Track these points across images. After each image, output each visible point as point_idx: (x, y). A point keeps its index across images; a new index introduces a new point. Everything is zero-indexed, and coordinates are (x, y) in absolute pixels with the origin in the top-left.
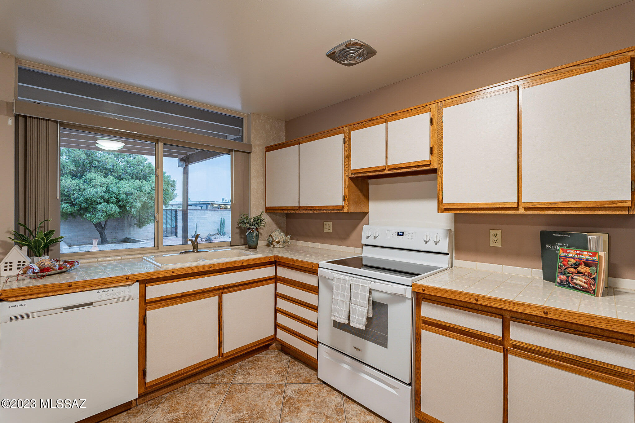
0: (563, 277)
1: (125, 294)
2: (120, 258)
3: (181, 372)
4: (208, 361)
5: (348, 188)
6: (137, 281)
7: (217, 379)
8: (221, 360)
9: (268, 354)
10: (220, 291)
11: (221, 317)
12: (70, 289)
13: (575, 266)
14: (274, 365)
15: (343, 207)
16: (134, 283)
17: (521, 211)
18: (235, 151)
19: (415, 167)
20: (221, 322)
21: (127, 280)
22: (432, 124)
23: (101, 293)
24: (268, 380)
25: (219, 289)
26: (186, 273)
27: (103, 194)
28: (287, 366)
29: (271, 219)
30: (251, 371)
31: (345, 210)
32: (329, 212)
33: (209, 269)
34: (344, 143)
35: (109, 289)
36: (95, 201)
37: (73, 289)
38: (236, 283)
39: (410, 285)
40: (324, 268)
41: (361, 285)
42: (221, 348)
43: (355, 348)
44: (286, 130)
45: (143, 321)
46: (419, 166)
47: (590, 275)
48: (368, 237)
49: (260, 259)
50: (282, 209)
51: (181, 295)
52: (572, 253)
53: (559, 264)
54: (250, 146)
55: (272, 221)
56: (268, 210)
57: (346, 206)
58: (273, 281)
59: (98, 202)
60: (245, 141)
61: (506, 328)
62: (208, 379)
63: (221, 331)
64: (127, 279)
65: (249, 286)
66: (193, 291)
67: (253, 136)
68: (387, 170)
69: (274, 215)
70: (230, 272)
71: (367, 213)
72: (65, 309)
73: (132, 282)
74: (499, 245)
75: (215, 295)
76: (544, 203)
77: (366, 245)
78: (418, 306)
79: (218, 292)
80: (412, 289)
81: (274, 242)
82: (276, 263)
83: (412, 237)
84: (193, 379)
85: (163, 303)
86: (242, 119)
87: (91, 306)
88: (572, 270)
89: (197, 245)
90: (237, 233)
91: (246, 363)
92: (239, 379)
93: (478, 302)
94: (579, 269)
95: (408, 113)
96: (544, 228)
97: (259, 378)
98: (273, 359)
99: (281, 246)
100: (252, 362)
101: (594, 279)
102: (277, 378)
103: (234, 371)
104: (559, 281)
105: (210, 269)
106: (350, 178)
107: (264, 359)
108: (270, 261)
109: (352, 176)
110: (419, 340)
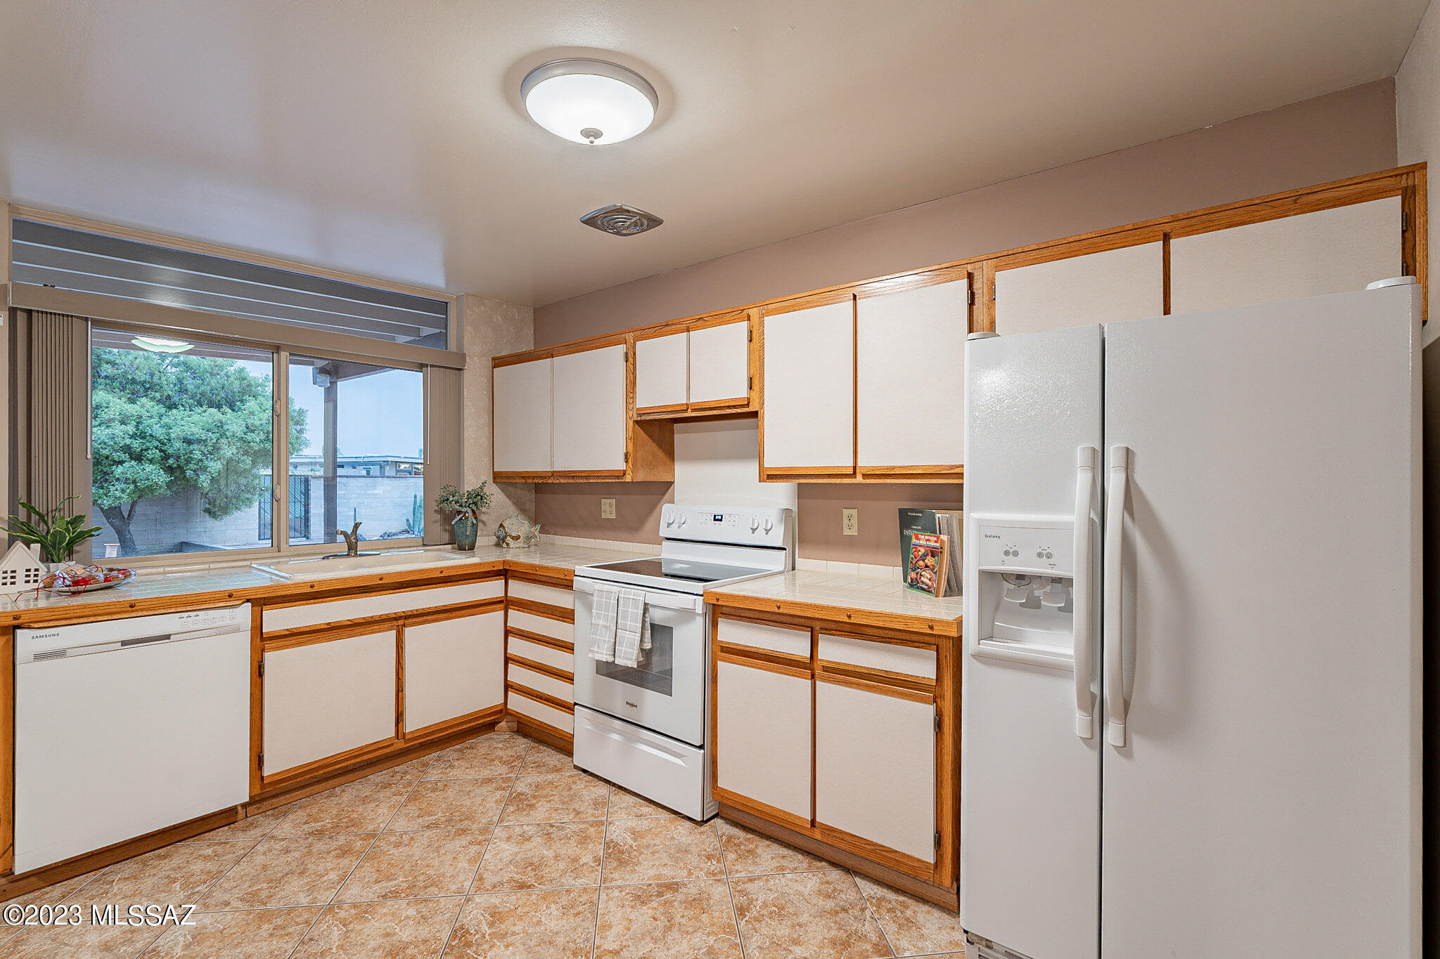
0: (914, 575)
1: (228, 622)
2: (207, 566)
3: (325, 762)
4: (377, 746)
5: (633, 440)
6: (248, 601)
7: (393, 776)
8: (401, 745)
9: (491, 739)
10: (400, 622)
11: (400, 669)
12: (132, 611)
13: (924, 557)
14: (500, 753)
15: (624, 473)
16: (243, 603)
17: (859, 479)
18: (432, 366)
19: (729, 407)
20: (400, 677)
21: (230, 598)
22: (751, 341)
23: (185, 619)
24: (486, 773)
25: (396, 619)
26: (336, 587)
27: (128, 441)
28: (523, 753)
29: (505, 494)
30: (456, 763)
31: (628, 478)
32: (603, 481)
33: (377, 583)
34: (626, 361)
35: (198, 613)
36: (107, 457)
37: (137, 611)
38: (429, 608)
39: (701, 593)
40: (583, 577)
41: (633, 599)
42: (401, 723)
43: (628, 703)
44: (535, 324)
45: (258, 671)
46: (734, 407)
47: (934, 568)
48: (669, 525)
49: (474, 565)
50: (524, 476)
51: (326, 627)
52: (923, 539)
53: (912, 556)
54: (463, 357)
55: (507, 500)
56: (498, 477)
57: (629, 472)
58: (502, 605)
59: (116, 459)
60: (452, 346)
62: (378, 777)
63: (400, 694)
64: (230, 596)
65: (454, 614)
66: (348, 620)
67: (467, 337)
68: (689, 410)
69: (510, 488)
70: (418, 588)
71: (672, 483)
72: (124, 643)
73: (240, 602)
74: (854, 532)
75: (389, 629)
77: (667, 539)
78: (712, 625)
79: (395, 623)
80: (703, 599)
81: (508, 538)
82: (505, 573)
83: (734, 524)
84: (349, 777)
85: (293, 640)
86: (447, 303)
87: (167, 641)
88: (921, 563)
89: (356, 543)
90: (437, 521)
91: (450, 753)
92: (434, 775)
93: (781, 611)
94: (926, 561)
95: (720, 318)
97: (471, 771)
98: (501, 745)
99: (521, 545)
100: (461, 751)
101: (938, 573)
102: (502, 770)
103: (425, 765)
104: (910, 580)
105: (380, 582)
106: (636, 422)
107: (484, 745)
108: (495, 569)
109: (639, 419)
110: (715, 678)
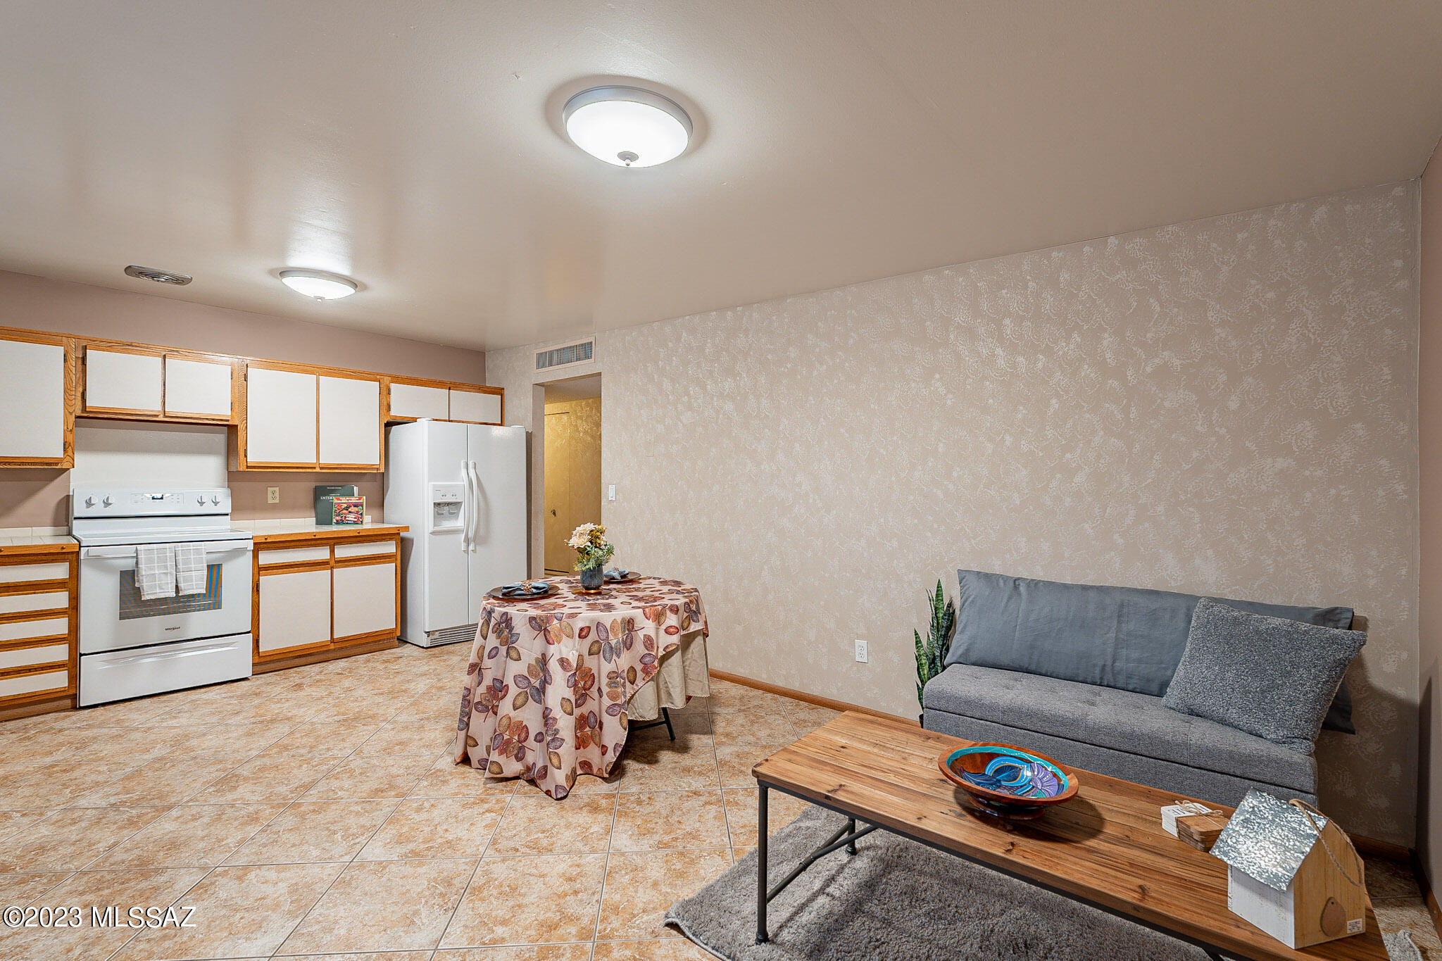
0: (338, 518)
5: (72, 431)
13: (347, 509)
15: (61, 460)
17: (318, 470)
22: (232, 379)
31: (66, 465)
39: (251, 537)
43: (166, 629)
47: (357, 512)
48: (89, 505)
52: (344, 500)
53: (334, 509)
57: (68, 459)
61: (332, 552)
68: (161, 416)
71: (68, 470)
74: (277, 501)
76: (334, 464)
78: (255, 556)
80: (253, 541)
88: (345, 511)
93: (316, 537)
94: (350, 510)
95: (199, 357)
96: (318, 484)
101: (361, 514)
104: (335, 521)
106: (80, 417)
109: (84, 415)
110: (256, 588)
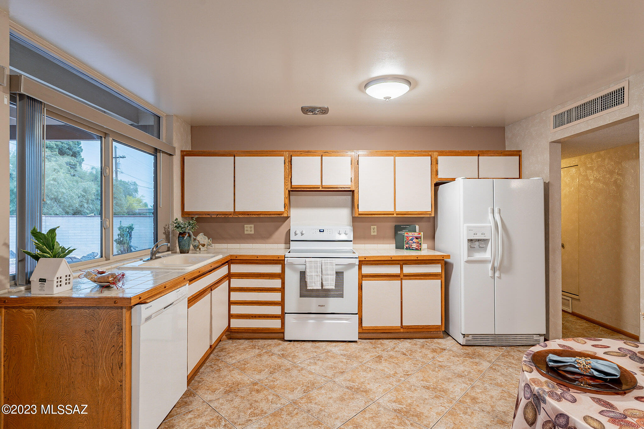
0: (407, 246)
5: (285, 197)
6: (188, 280)
8: (211, 350)
13: (412, 240)
14: (242, 346)
15: (283, 213)
17: (395, 215)
18: (163, 152)
19: (341, 188)
22: (351, 164)
24: (253, 353)
25: (211, 287)
31: (285, 215)
34: (285, 164)
37: (167, 290)
40: (290, 257)
43: (319, 306)
46: (344, 188)
47: (418, 242)
48: (296, 234)
51: (199, 293)
52: (410, 234)
53: (405, 240)
54: (174, 149)
57: (286, 212)
58: (228, 277)
61: (402, 269)
62: (205, 370)
64: (184, 279)
65: (220, 283)
67: (174, 138)
68: (321, 188)
71: (289, 217)
73: (187, 282)
74: (376, 234)
75: (210, 292)
76: (404, 212)
77: (293, 241)
78: (360, 268)
80: (359, 259)
81: (200, 246)
82: (230, 261)
83: (330, 232)
85: (193, 301)
86: (160, 117)
88: (411, 242)
91: (218, 353)
93: (392, 259)
94: (414, 241)
95: (336, 154)
96: (397, 224)
99: (205, 249)
101: (420, 244)
104: (405, 248)
106: (289, 191)
109: (292, 189)
110: (360, 288)
